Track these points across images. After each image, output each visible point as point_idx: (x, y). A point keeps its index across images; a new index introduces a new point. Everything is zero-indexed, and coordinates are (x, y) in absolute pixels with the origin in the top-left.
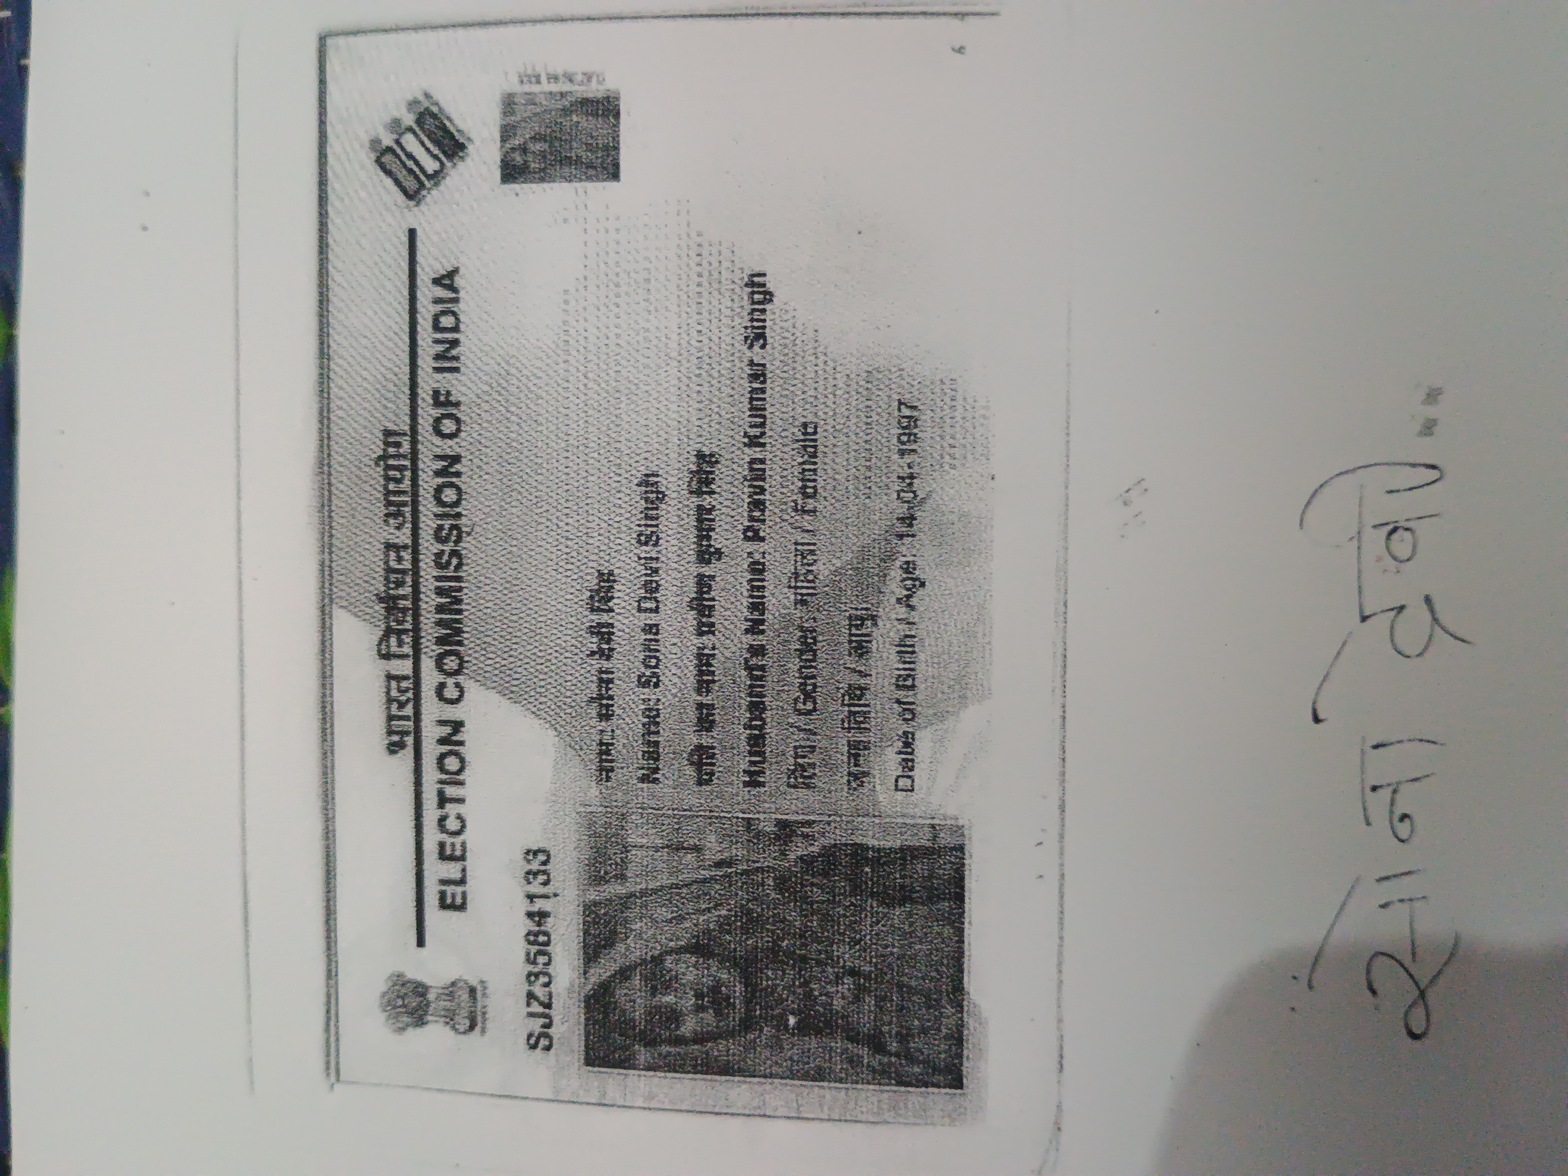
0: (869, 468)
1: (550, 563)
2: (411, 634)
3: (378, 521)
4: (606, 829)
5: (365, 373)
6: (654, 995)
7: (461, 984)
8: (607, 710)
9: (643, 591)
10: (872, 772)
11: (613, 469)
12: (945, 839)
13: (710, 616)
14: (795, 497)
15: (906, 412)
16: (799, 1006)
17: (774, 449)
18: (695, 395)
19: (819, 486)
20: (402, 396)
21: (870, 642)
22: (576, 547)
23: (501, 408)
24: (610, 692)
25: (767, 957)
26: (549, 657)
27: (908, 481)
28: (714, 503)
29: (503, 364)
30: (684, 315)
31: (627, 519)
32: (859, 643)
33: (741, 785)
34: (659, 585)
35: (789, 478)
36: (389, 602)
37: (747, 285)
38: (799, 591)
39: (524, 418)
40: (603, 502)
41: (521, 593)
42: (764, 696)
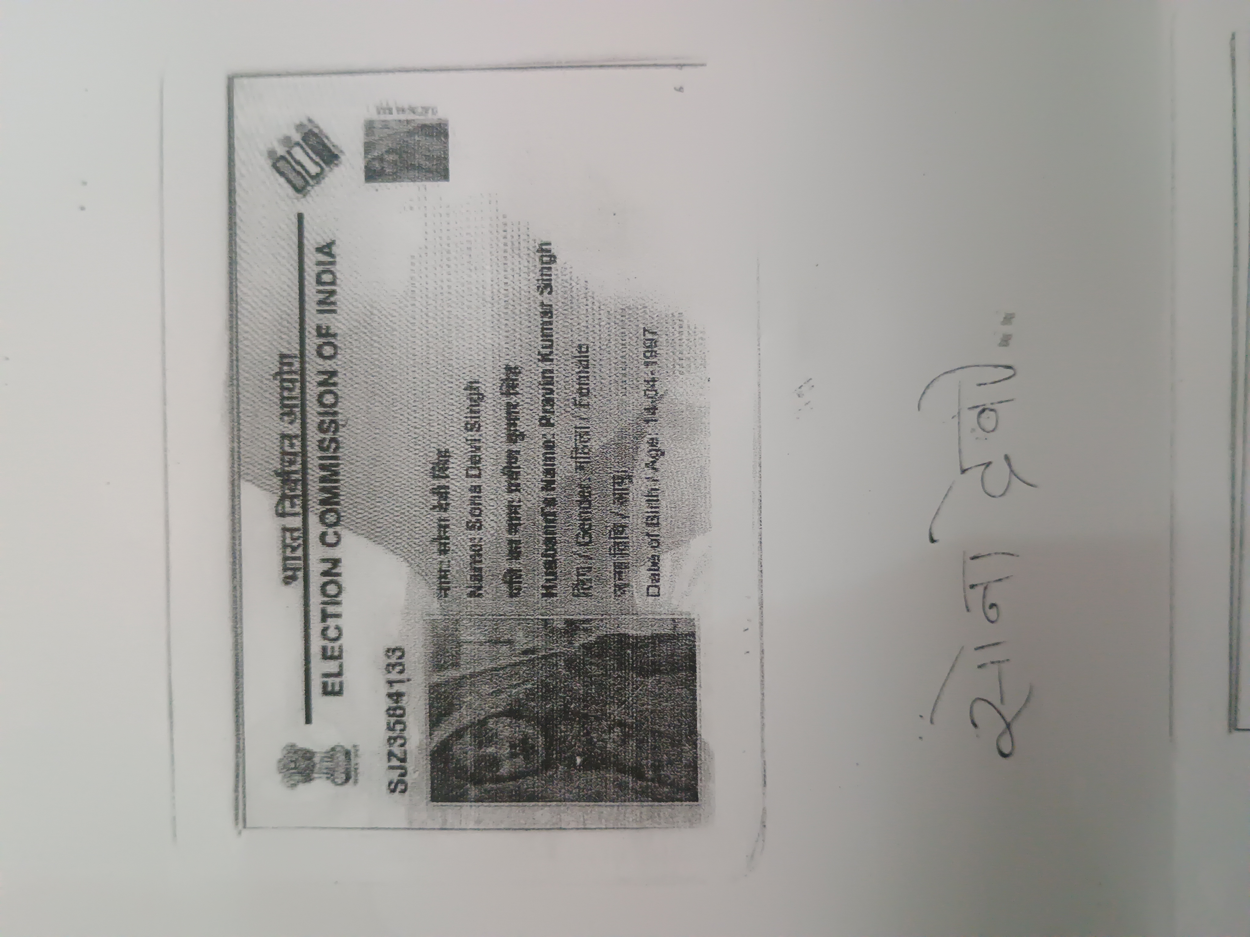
0: (624, 375)
1: (403, 445)
2: (301, 498)
3: (276, 419)
4: (445, 631)
5: (265, 315)
6: (480, 747)
7: (338, 749)
8: (445, 547)
9: (469, 463)
10: (631, 583)
11: (448, 378)
12: (682, 629)
13: (517, 479)
14: (574, 396)
15: (649, 336)
16: (583, 749)
17: (559, 363)
18: (503, 327)
19: (590, 388)
20: (293, 330)
21: (628, 494)
22: (422, 433)
23: (366, 338)
24: (447, 534)
25: (560, 717)
26: (403, 511)
27: (651, 383)
28: (518, 401)
29: (368, 307)
30: (495, 272)
31: (458, 413)
32: (621, 495)
33: (540, 596)
34: (480, 459)
35: (570, 382)
36: (284, 476)
37: (538, 251)
38: (578, 460)
39: (384, 344)
40: (440, 401)
41: (382, 466)
42: (556, 534)
